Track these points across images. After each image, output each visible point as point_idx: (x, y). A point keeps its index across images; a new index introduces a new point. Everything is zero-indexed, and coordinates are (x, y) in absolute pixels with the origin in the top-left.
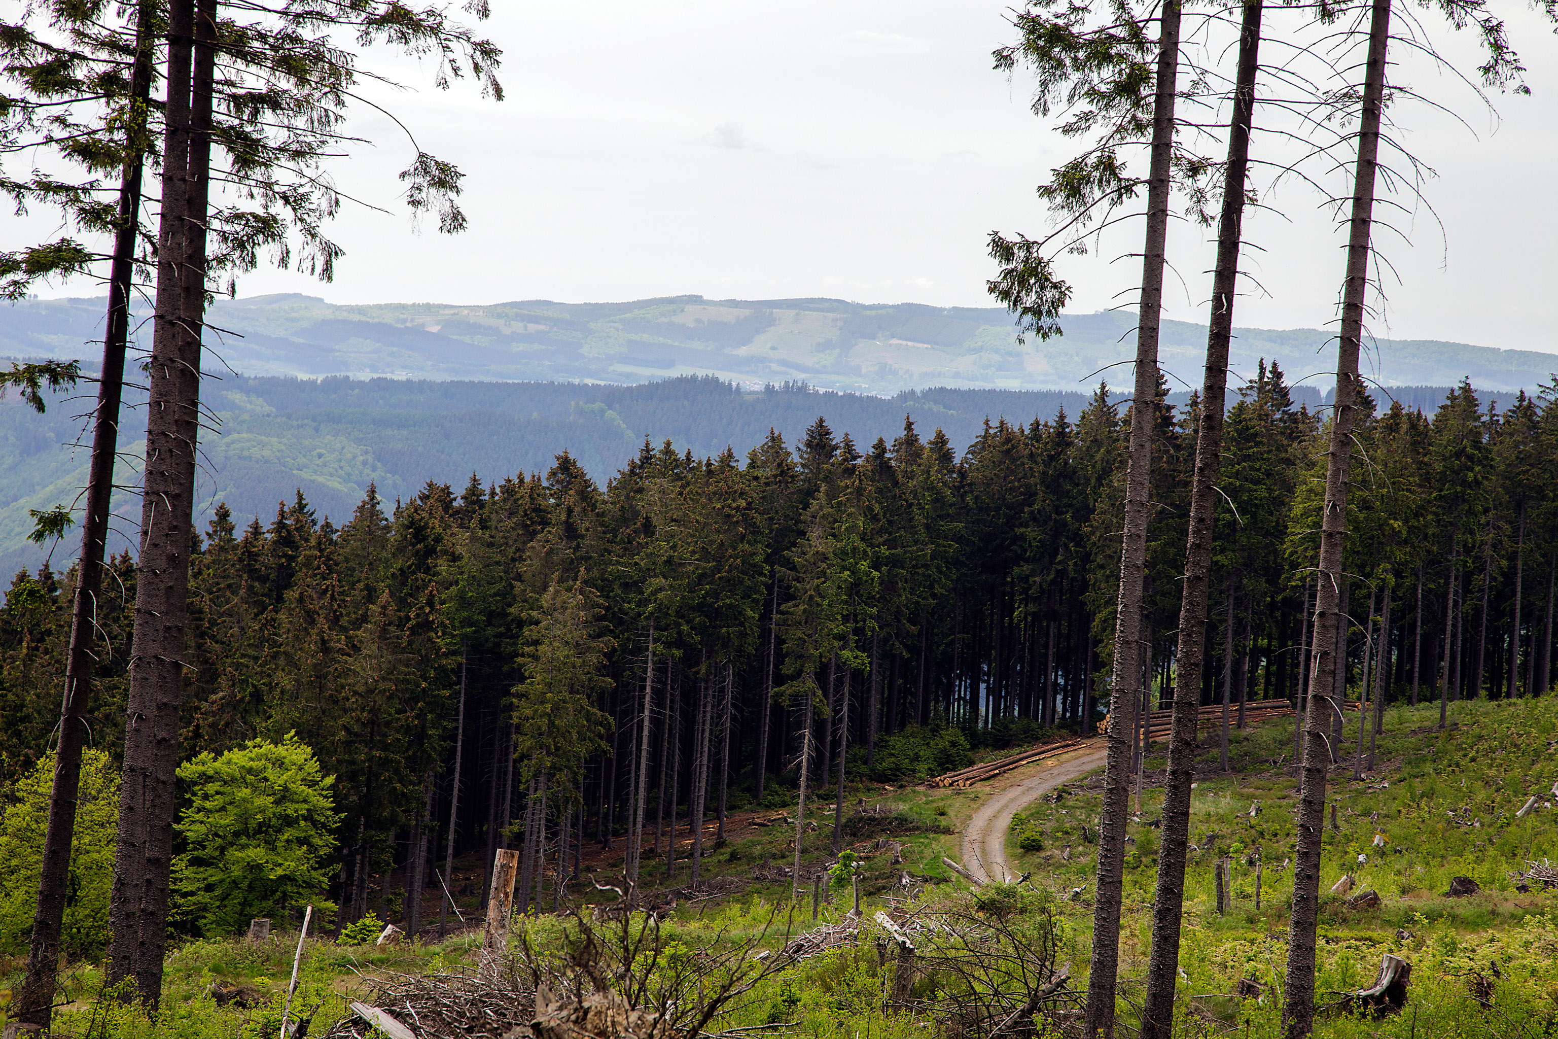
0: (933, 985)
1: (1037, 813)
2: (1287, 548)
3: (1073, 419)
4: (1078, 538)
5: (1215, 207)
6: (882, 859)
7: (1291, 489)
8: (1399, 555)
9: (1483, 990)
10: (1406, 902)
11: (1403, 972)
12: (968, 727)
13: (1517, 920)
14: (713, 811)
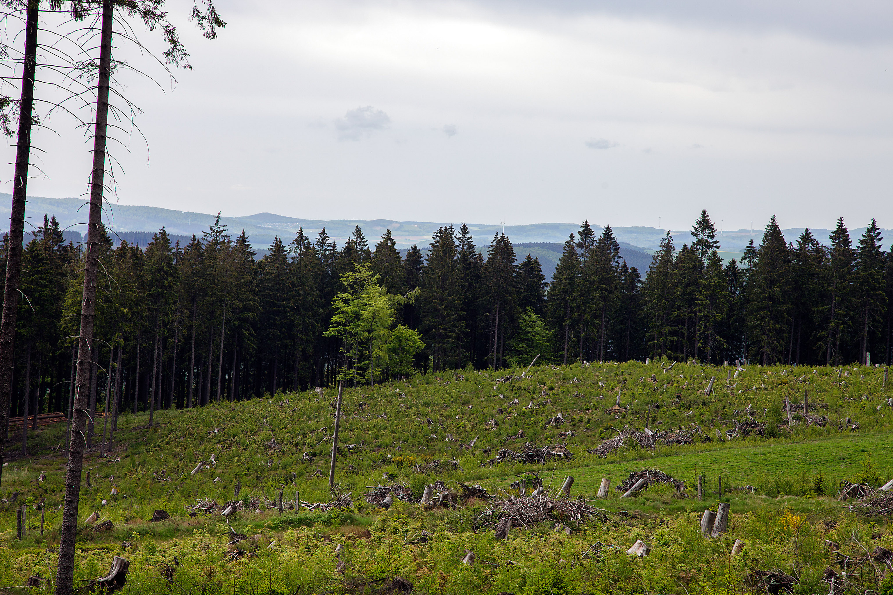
2: (62, 324)
5: (14, 126)
7: (63, 290)
8: (127, 328)
9: (169, 573)
10: (128, 526)
11: (124, 566)
13: (189, 533)
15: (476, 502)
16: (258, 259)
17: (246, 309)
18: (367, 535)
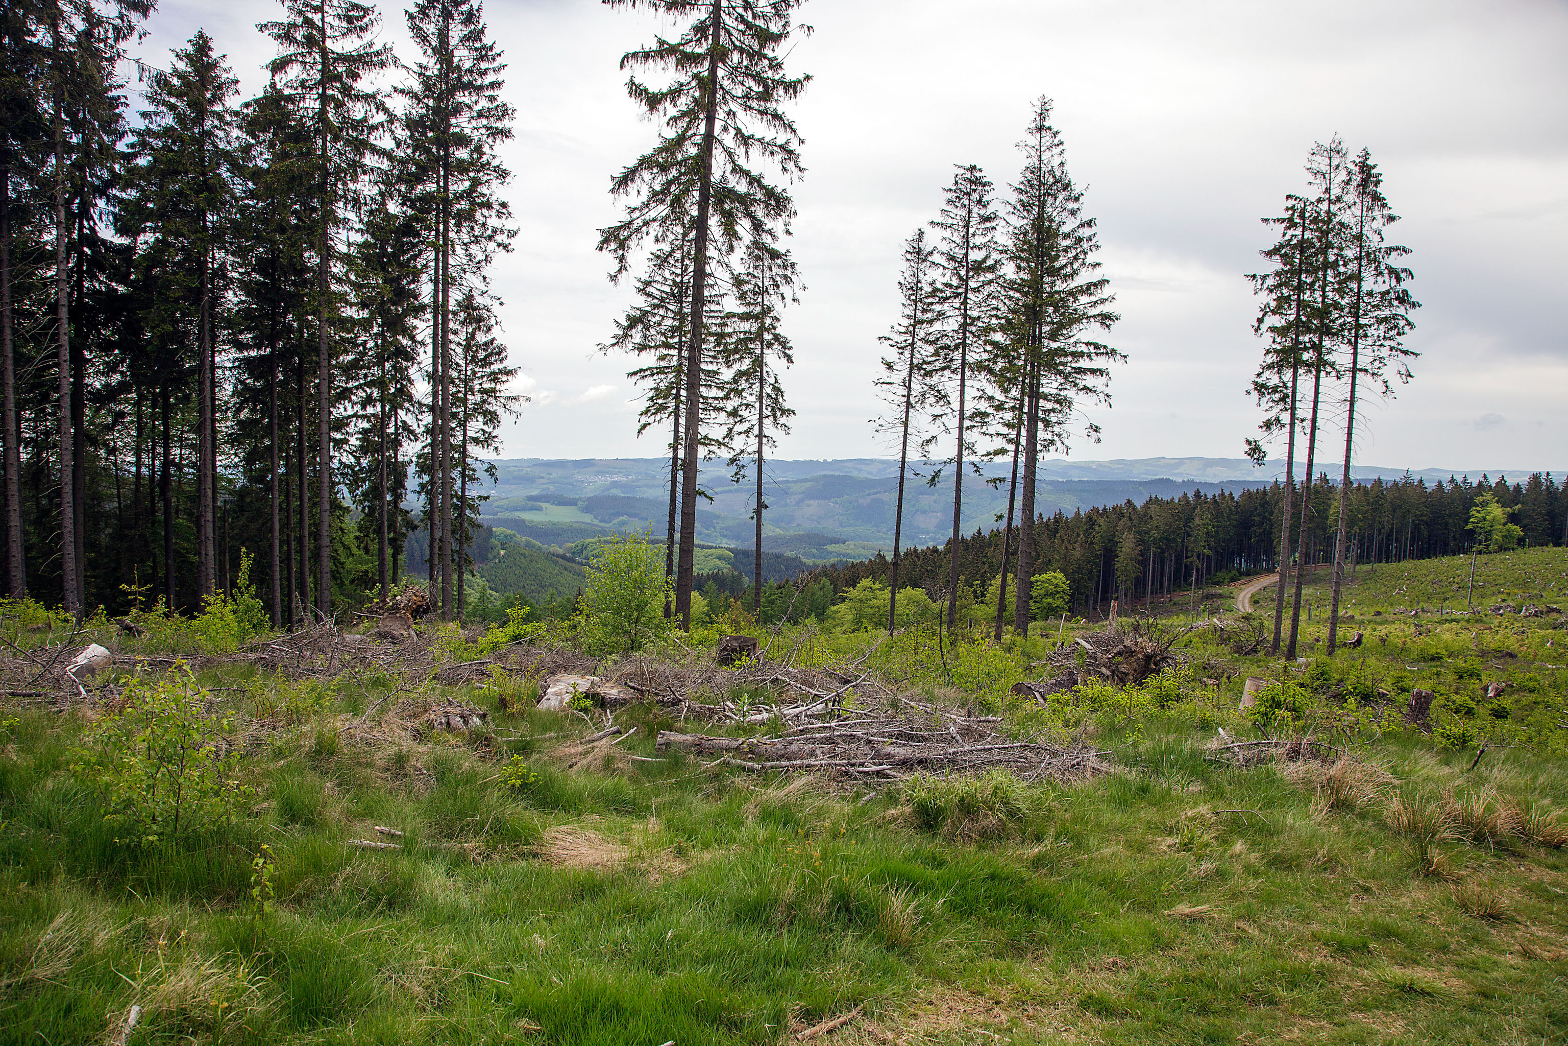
0: (1229, 639)
1: (1258, 593)
2: (1329, 522)
3: (1268, 488)
4: (1269, 520)
5: (1308, 431)
6: (1215, 605)
7: (1330, 506)
8: (1361, 524)
9: (1383, 641)
10: (1362, 618)
11: (1361, 636)
12: (1239, 570)
13: (1393, 623)
14: (1169, 592)
16: (1428, 491)
17: (1422, 515)
18: (1491, 628)
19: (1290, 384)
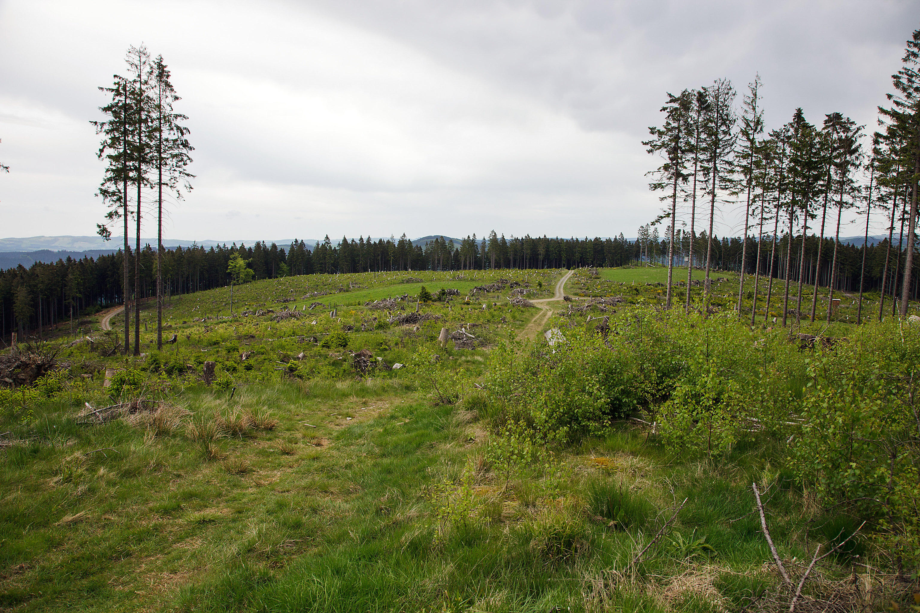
0: (97, 347)
1: (114, 318)
2: (153, 273)
3: (115, 254)
4: (118, 273)
5: (136, 219)
6: (87, 328)
7: (153, 263)
8: (171, 273)
9: (188, 337)
10: (176, 326)
11: (176, 336)
12: (101, 305)
13: (193, 327)
14: (55, 323)
15: (271, 314)
16: (206, 252)
17: (204, 266)
18: (242, 324)
19: (123, 191)
